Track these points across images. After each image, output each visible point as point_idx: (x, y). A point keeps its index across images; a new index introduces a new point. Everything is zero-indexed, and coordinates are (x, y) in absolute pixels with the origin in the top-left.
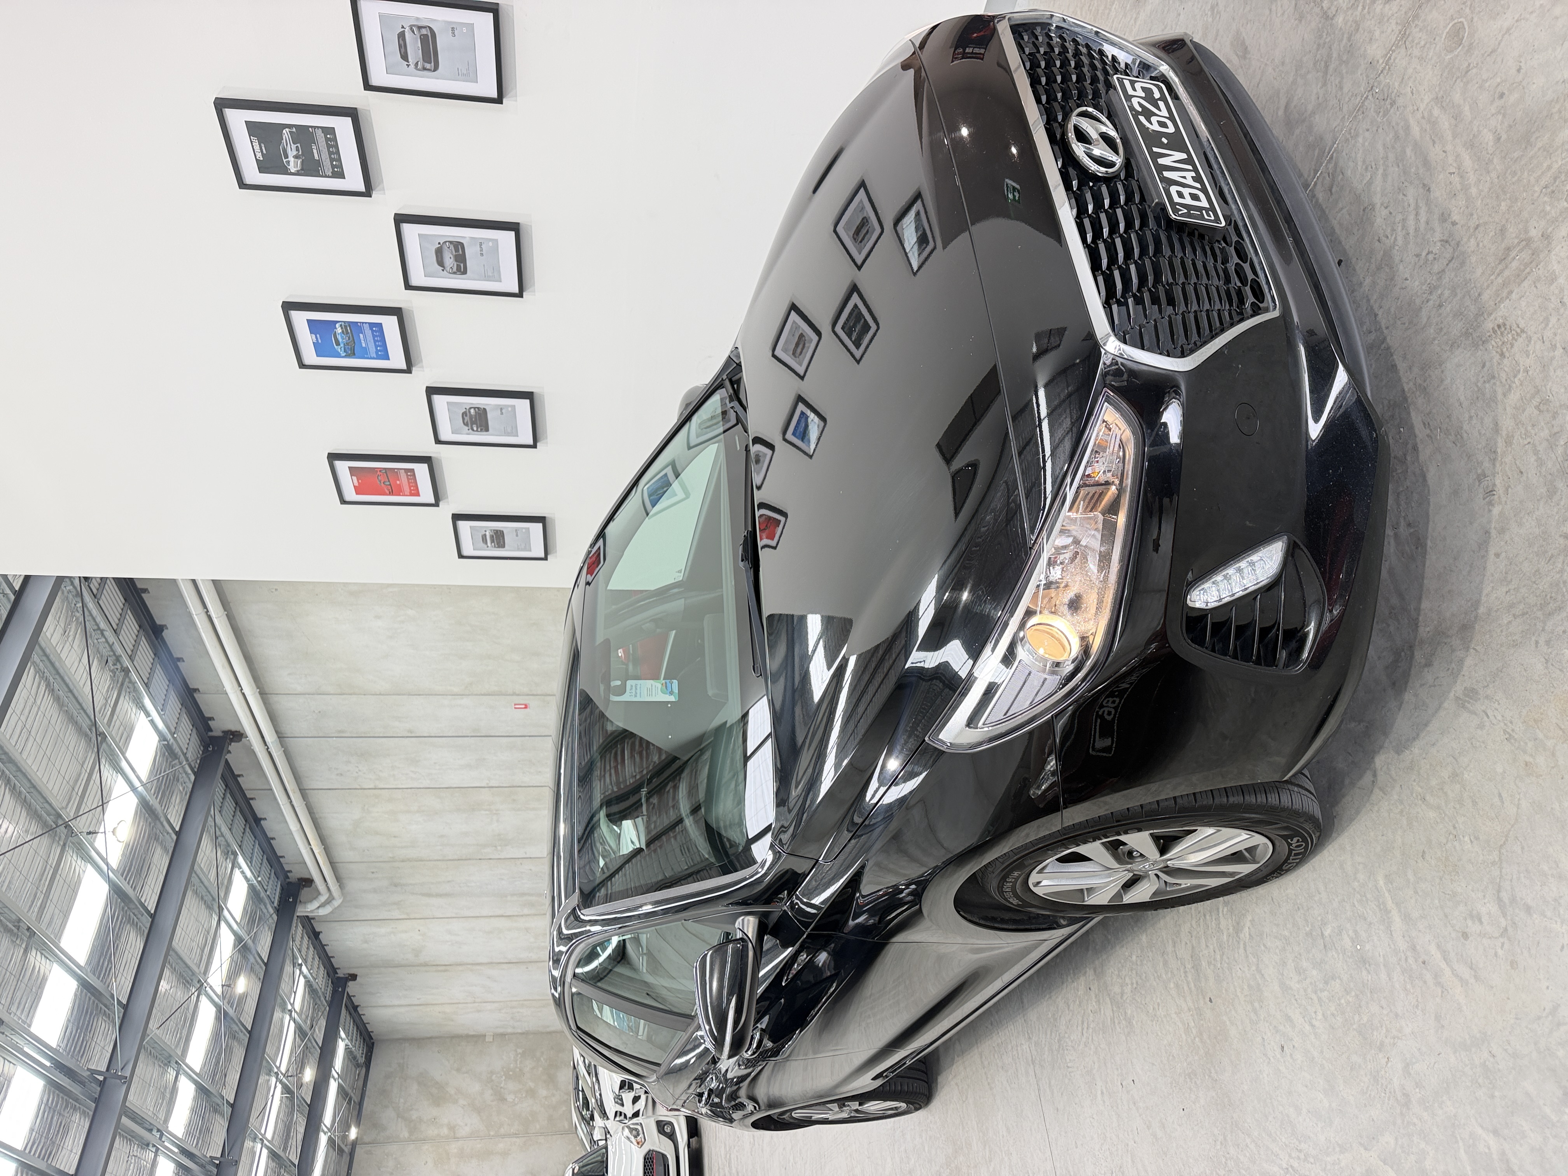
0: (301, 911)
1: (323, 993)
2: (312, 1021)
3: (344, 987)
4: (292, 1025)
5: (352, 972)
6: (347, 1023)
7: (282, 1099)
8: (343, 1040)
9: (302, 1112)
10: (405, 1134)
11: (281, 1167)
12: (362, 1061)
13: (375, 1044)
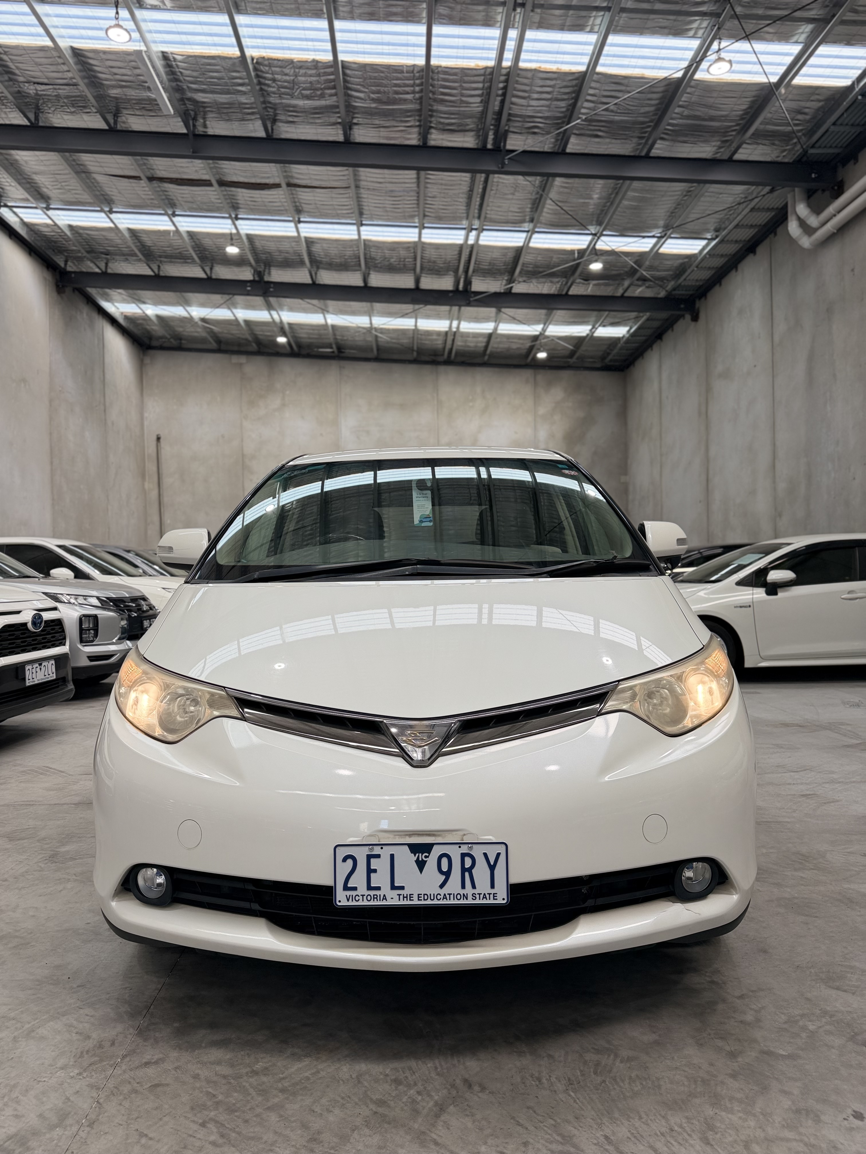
0: (797, 195)
1: (680, 285)
3: (686, 311)
5: (702, 315)
7: (572, 252)
8: (628, 331)
9: (561, 289)
10: (541, 411)
11: (509, 272)
12: (608, 360)
13: (621, 373)
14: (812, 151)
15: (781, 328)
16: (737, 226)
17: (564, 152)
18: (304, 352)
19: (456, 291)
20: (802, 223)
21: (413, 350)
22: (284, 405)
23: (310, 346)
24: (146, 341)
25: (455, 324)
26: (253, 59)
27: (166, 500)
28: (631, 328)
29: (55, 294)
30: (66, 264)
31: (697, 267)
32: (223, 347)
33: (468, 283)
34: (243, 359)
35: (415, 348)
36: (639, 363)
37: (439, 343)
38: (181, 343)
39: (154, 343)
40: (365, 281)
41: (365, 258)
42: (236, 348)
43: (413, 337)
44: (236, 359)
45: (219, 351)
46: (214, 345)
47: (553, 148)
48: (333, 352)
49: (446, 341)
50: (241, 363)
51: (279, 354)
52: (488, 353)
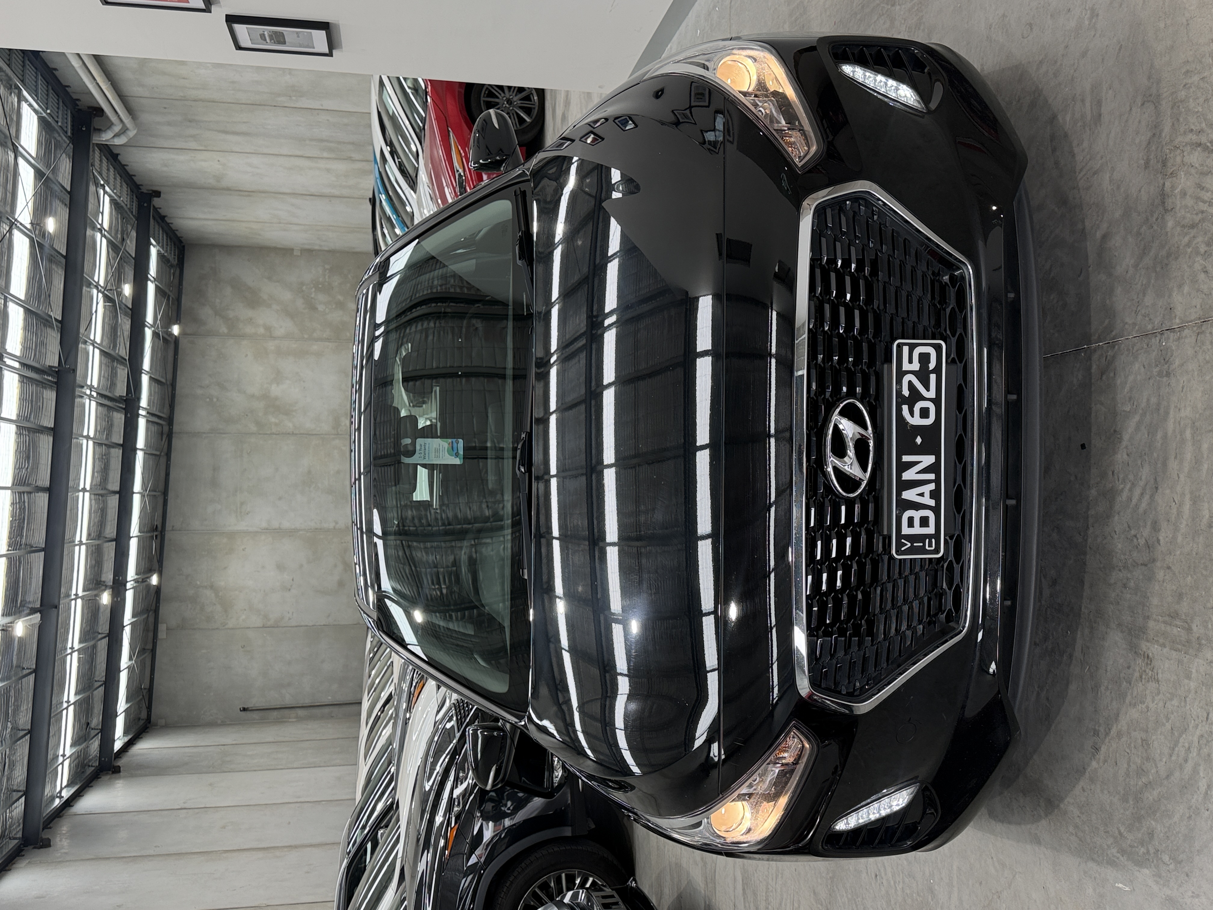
0: (96, 139)
1: (129, 209)
2: (122, 234)
3: (150, 202)
4: (104, 241)
5: (156, 188)
6: (156, 232)
7: (105, 307)
8: (154, 246)
9: (126, 314)
10: (224, 330)
11: (113, 361)
12: (175, 262)
13: (186, 248)
14: (69, 134)
15: (193, 145)
16: (100, 174)
17: (60, 322)
18: (156, 566)
19: (126, 411)
20: (116, 135)
21: (160, 456)
22: (212, 587)
23: (150, 559)
24: (141, 723)
25: (142, 412)
27: (307, 701)
30: (92, 766)
31: (120, 197)
32: (149, 646)
33: (120, 399)
34: (162, 628)
35: (158, 453)
36: (179, 235)
37: (154, 428)
38: (145, 689)
39: (144, 715)
40: (114, 493)
41: (100, 489)
42: (151, 634)
43: (149, 454)
44: (162, 634)
45: (153, 651)
46: (148, 655)
47: (58, 331)
48: (156, 536)
49: (153, 422)
50: (167, 629)
51: (158, 589)
52: (163, 380)
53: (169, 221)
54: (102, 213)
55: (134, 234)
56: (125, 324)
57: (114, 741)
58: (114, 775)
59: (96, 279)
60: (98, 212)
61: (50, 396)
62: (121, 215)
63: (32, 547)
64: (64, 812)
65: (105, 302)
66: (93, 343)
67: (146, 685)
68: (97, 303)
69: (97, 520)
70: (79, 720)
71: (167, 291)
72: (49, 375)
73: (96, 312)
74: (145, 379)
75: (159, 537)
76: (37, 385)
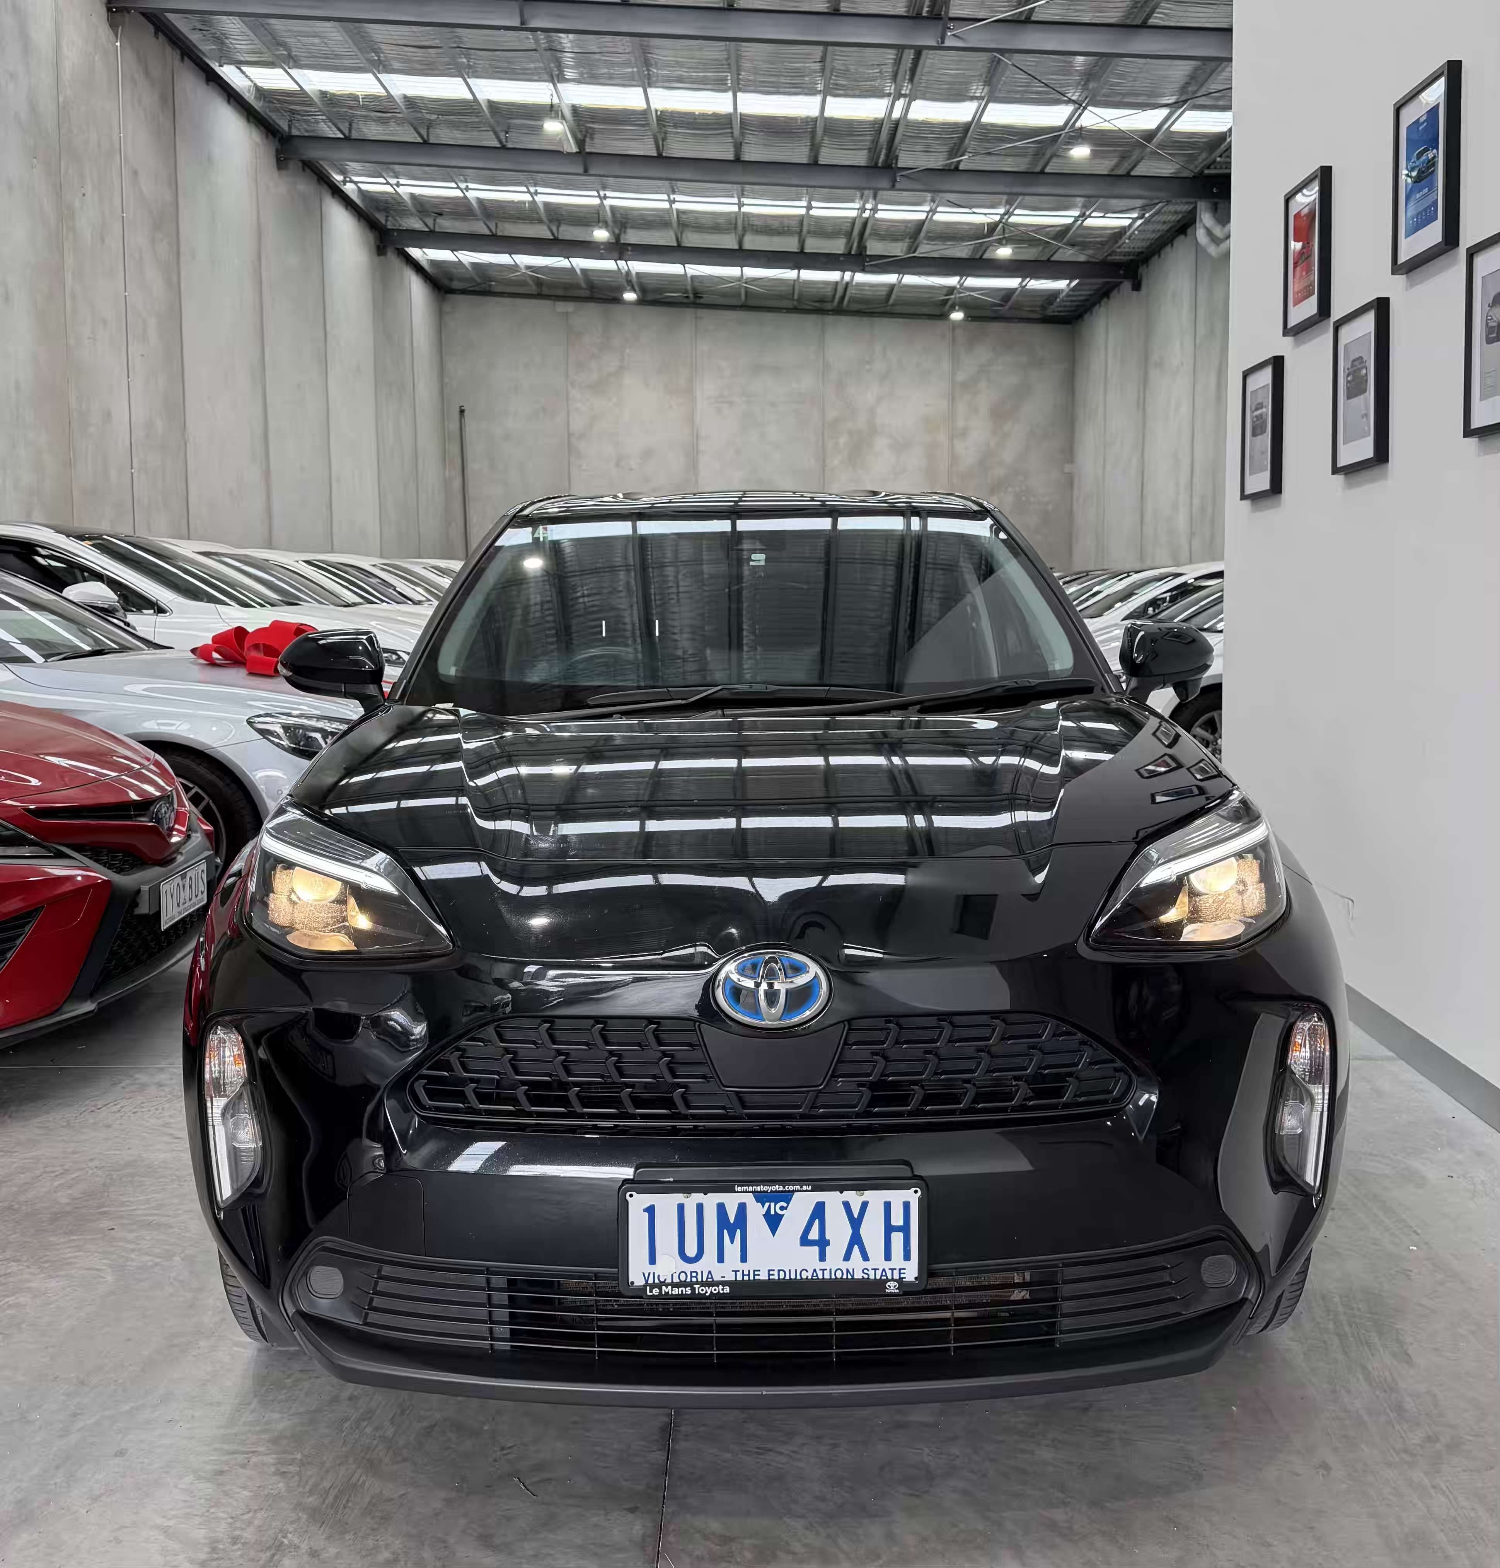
0: (1202, 206)
1: (1115, 251)
2: (1081, 243)
3: (1127, 277)
4: (1070, 221)
5: (1145, 285)
6: (1087, 287)
7: (982, 224)
8: (1068, 285)
12: (1049, 313)
13: (1069, 326)
14: (1206, 172)
15: (1201, 332)
16: (1157, 213)
17: (957, 169)
18: (650, 297)
19: (848, 254)
21: (793, 299)
22: (622, 368)
23: (660, 290)
24: (447, 282)
25: (848, 275)
26: (656, 111)
27: (471, 491)
28: (1071, 282)
29: (377, 259)
30: (387, 220)
31: (1129, 239)
32: (545, 291)
33: (862, 247)
34: (570, 307)
35: (796, 297)
36: (1086, 316)
37: (829, 290)
40: (740, 243)
41: (743, 224)
42: (560, 292)
43: (794, 286)
44: (562, 307)
45: (540, 296)
46: (533, 289)
47: (946, 165)
48: (687, 297)
49: (836, 290)
50: (567, 313)
51: (617, 300)
52: (891, 301)
53: (1103, 303)
54: (1103, 217)
55: (1082, 258)
56: (962, 251)
57: (421, 248)
58: (374, 249)
59: (1017, 212)
60: (1106, 210)
61: (860, 158)
62: (1107, 242)
63: (663, 140)
64: (325, 186)
65: (988, 224)
66: (933, 211)
67: (496, 287)
68: (985, 214)
69: (704, 221)
70: (444, 204)
71: (1010, 303)
72: (887, 155)
73: (974, 213)
74: (891, 278)
75: (686, 301)
76: (873, 141)
